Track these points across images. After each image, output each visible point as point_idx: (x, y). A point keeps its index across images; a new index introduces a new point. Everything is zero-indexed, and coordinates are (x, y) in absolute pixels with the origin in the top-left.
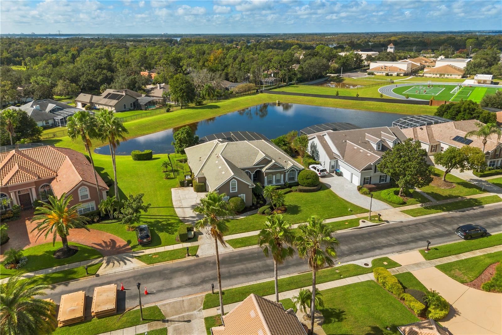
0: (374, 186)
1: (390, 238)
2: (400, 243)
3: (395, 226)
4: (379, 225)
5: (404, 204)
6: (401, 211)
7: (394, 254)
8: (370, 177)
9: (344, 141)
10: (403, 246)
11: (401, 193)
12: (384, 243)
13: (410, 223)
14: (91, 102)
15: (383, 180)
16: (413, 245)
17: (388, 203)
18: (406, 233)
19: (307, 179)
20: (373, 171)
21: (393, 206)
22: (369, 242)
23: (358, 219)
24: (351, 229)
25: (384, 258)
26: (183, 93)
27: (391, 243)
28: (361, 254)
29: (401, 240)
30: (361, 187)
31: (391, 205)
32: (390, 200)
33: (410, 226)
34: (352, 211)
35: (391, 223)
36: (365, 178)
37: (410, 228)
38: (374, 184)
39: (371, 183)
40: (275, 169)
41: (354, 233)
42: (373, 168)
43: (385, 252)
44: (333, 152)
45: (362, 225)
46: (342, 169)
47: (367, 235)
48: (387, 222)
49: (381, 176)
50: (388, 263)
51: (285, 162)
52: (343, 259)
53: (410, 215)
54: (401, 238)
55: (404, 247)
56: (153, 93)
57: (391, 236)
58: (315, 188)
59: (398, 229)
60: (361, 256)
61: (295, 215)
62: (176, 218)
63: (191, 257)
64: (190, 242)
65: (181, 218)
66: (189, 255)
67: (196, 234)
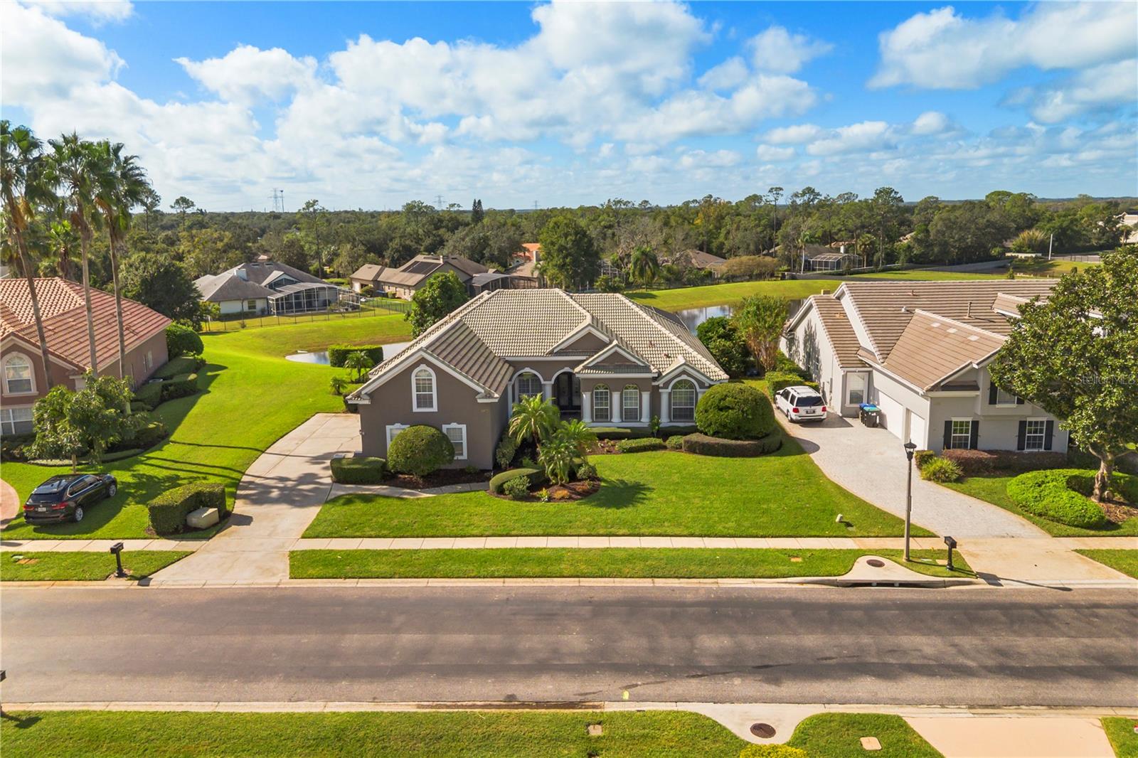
0: (986, 455)
1: (967, 641)
2: (1009, 668)
3: (1019, 599)
4: (945, 585)
5: (1105, 526)
6: (1076, 551)
7: (952, 709)
8: (975, 424)
9: (903, 310)
10: (1022, 683)
11: (1103, 489)
12: (925, 657)
13: (1106, 600)
14: (375, 281)
15: (1035, 443)
16: (1082, 689)
17: (1029, 519)
18: (1064, 635)
19: (721, 409)
20: (981, 394)
21: (1049, 531)
22: (846, 640)
23: (858, 554)
24: (802, 583)
25: (878, 716)
26: (566, 257)
27: (961, 660)
28: (776, 681)
29: (1022, 656)
30: (930, 456)
31: (1042, 528)
32: (1039, 507)
33: (1102, 611)
34: (848, 525)
35: (1007, 586)
36: (948, 424)
37: (1097, 616)
38: (990, 452)
39: (980, 445)
40: (617, 369)
41: (801, 597)
42: (983, 383)
43: (902, 696)
44: (860, 347)
46: (886, 405)
47: (858, 614)
48: (992, 579)
49: (1022, 424)
50: (887, 746)
51: (667, 356)
52: (669, 684)
53: (1120, 570)
54: (1023, 650)
55: (1022, 688)
56: (521, 270)
57: (975, 634)
58: (747, 442)
59: (1030, 613)
60: (769, 689)
61: (609, 510)
62: (235, 475)
63: (123, 584)
64: (182, 539)
65: (245, 479)
66: (121, 574)
67: (231, 520)
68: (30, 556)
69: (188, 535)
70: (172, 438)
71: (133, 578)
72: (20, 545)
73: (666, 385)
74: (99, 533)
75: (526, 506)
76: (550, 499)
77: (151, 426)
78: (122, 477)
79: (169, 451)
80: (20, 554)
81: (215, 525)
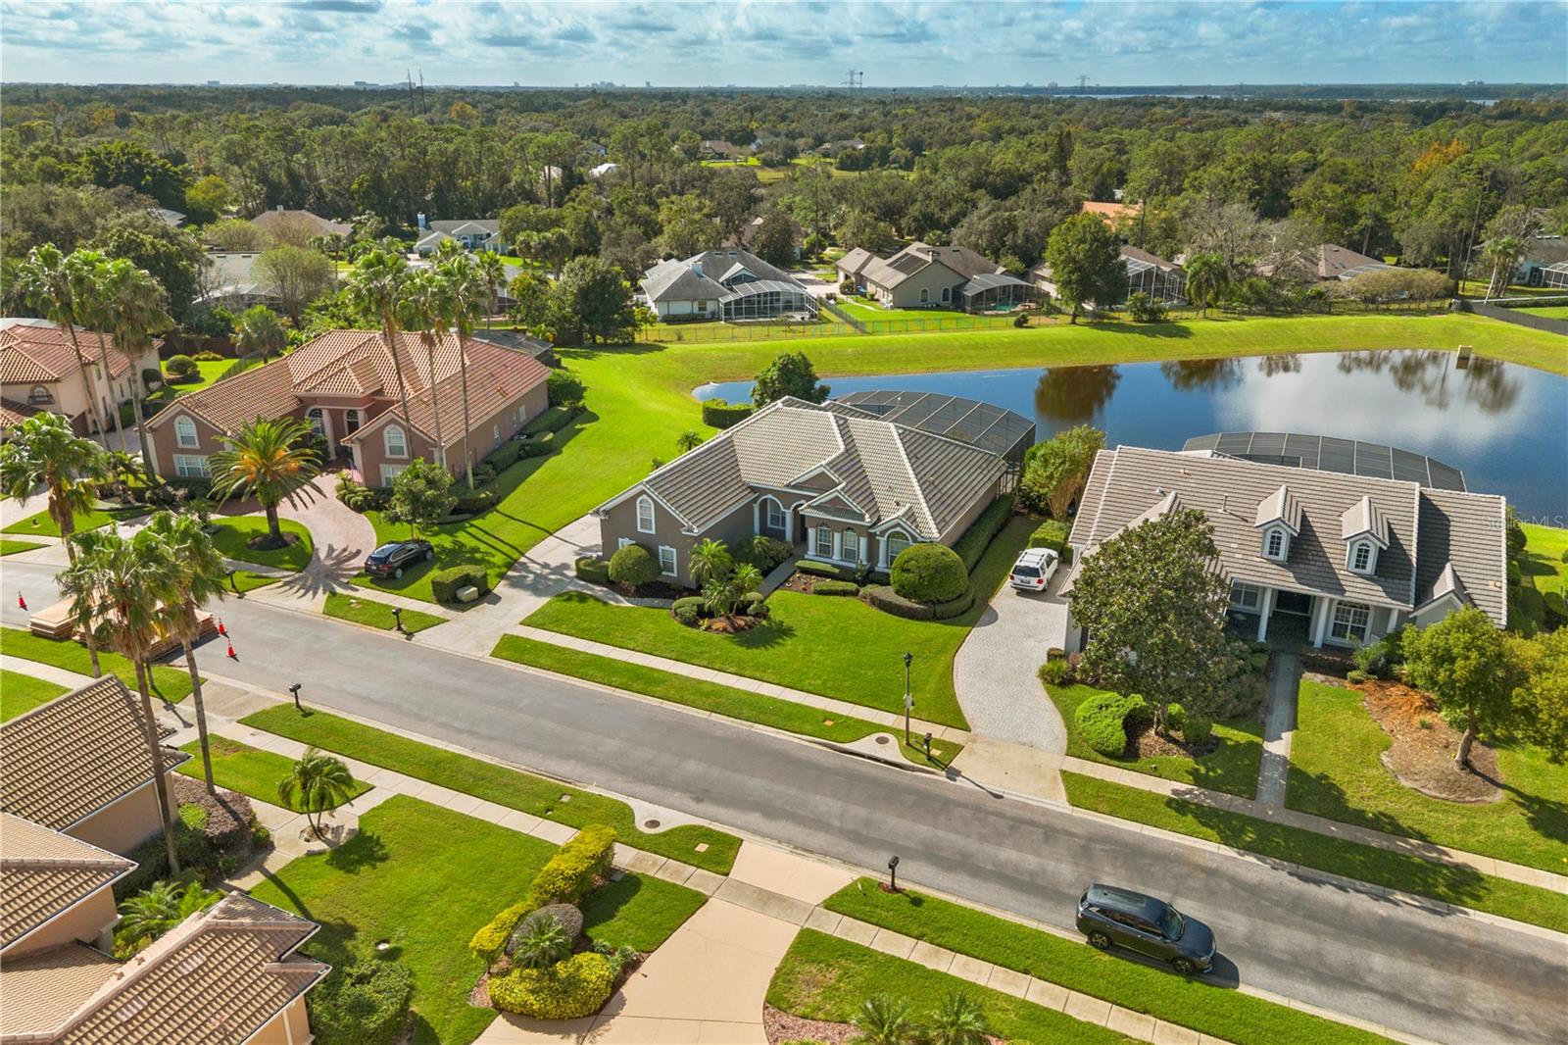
2: (856, 835)
3: (947, 793)
4: (914, 769)
5: (1119, 757)
6: (1064, 772)
13: (1013, 812)
14: (858, 274)
21: (1069, 749)
22: (779, 788)
23: (880, 729)
24: (810, 742)
25: (729, 835)
27: (832, 821)
29: (877, 829)
30: (1056, 657)
31: (1069, 745)
37: (982, 821)
40: (836, 512)
43: (761, 827)
45: (866, 745)
48: (954, 774)
50: (711, 852)
51: (898, 504)
54: (886, 827)
58: (917, 606)
61: (740, 649)
62: (516, 555)
63: (399, 633)
64: (449, 608)
65: (523, 559)
66: (400, 629)
67: (489, 597)
68: (360, 601)
69: (454, 605)
70: (498, 507)
71: (405, 633)
72: (357, 590)
73: (882, 533)
74: (405, 591)
75: (684, 631)
76: (709, 628)
77: (483, 495)
78: (445, 541)
79: (490, 521)
80: (354, 598)
81: (473, 601)
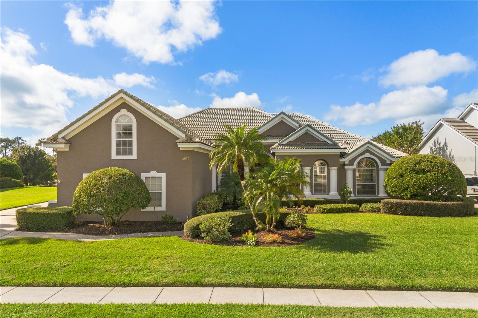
40: (308, 146)
73: (351, 163)
75: (227, 249)
76: (258, 243)
